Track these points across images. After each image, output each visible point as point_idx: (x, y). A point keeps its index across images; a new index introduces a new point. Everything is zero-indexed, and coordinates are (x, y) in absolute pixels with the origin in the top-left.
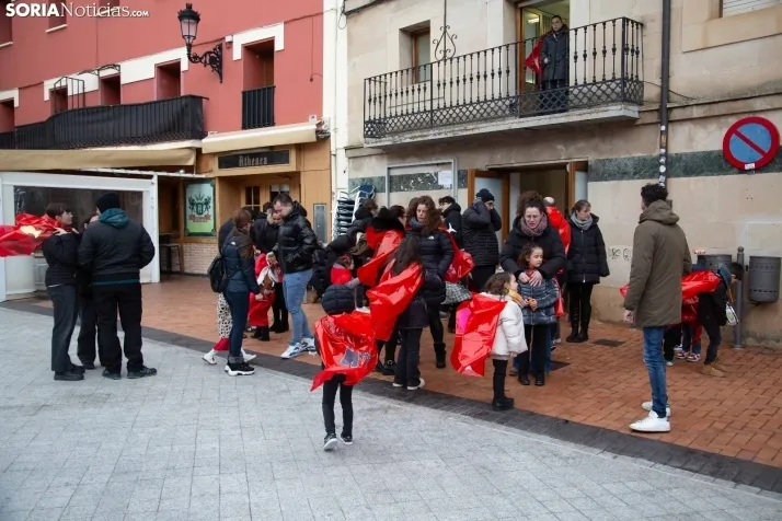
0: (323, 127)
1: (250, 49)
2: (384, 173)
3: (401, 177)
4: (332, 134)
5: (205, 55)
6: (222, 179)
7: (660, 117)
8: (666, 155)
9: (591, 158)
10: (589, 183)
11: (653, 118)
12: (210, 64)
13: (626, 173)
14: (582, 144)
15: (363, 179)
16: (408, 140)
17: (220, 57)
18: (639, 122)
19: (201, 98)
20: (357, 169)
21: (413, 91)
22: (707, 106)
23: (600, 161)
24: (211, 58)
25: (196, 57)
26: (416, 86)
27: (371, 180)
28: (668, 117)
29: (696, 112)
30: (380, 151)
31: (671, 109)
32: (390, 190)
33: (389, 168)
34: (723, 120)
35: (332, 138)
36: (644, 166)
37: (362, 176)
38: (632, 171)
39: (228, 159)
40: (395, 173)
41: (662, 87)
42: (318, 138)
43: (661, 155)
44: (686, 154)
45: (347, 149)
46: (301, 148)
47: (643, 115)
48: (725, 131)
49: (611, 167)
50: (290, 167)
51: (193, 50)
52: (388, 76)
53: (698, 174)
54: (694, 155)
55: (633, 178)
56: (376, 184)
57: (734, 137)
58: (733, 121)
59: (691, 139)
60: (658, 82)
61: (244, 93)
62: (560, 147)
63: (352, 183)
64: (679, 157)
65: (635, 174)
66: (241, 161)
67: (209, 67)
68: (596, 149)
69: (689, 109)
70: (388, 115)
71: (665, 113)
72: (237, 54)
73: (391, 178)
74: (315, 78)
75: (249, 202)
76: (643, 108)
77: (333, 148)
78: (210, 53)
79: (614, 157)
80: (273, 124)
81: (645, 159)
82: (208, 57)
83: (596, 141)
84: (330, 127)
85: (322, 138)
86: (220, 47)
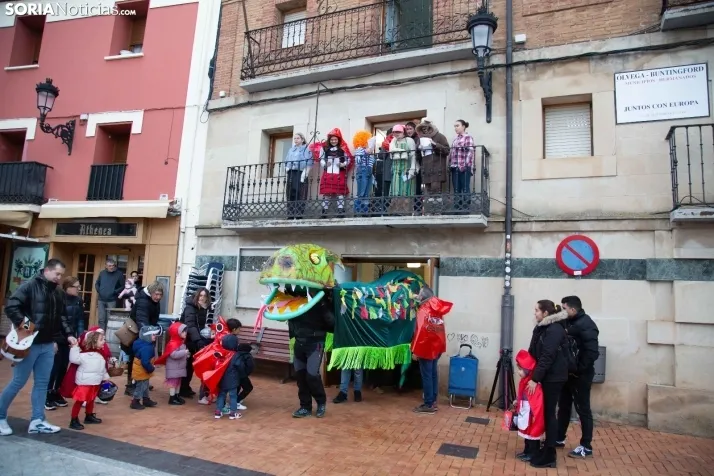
0: (175, 206)
1: (104, 129)
2: (237, 253)
3: (253, 259)
4: (183, 213)
5: (58, 127)
6: (57, 245)
7: (506, 228)
8: (510, 259)
9: (443, 256)
10: (441, 277)
11: (500, 228)
12: (61, 136)
13: (473, 271)
14: (434, 244)
15: (212, 257)
16: (270, 226)
17: (72, 132)
18: (487, 230)
19: (46, 166)
20: (206, 247)
21: (266, 183)
22: (544, 224)
23: (451, 259)
24: (63, 131)
25: (48, 128)
26: (269, 180)
27: (220, 258)
28: (512, 229)
29: (535, 227)
30: (233, 233)
31: (515, 222)
32: (241, 270)
33: (241, 249)
34: (555, 235)
35: (183, 217)
36: (490, 266)
37: (212, 255)
38: (479, 268)
39: (68, 226)
40: (246, 254)
41: (506, 205)
42: (168, 215)
43: (506, 259)
44: (526, 259)
45: (197, 228)
46: (149, 222)
47: (491, 225)
48: (557, 244)
49: (461, 265)
50: (136, 239)
51: (46, 122)
52: (248, 168)
53: (536, 276)
54: (532, 260)
55: (479, 275)
56: (225, 263)
57: (565, 249)
58: (563, 237)
59: (530, 248)
60: (503, 200)
61: (93, 167)
62: (414, 244)
63: (200, 260)
64: (520, 262)
65: (482, 272)
66: (82, 230)
67: (60, 139)
68: (447, 249)
69: (529, 224)
70: (244, 201)
71: (509, 224)
72: (91, 130)
73: (242, 258)
74: (170, 161)
75: (81, 269)
76: (491, 219)
77: (182, 226)
78: (62, 126)
79: (464, 256)
80: (121, 199)
81: (491, 261)
82: (60, 130)
83: (447, 241)
84: (182, 207)
85: (173, 216)
86: (73, 123)
